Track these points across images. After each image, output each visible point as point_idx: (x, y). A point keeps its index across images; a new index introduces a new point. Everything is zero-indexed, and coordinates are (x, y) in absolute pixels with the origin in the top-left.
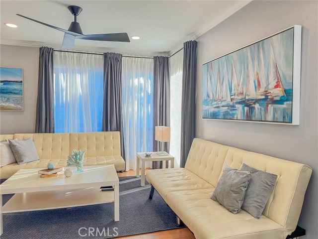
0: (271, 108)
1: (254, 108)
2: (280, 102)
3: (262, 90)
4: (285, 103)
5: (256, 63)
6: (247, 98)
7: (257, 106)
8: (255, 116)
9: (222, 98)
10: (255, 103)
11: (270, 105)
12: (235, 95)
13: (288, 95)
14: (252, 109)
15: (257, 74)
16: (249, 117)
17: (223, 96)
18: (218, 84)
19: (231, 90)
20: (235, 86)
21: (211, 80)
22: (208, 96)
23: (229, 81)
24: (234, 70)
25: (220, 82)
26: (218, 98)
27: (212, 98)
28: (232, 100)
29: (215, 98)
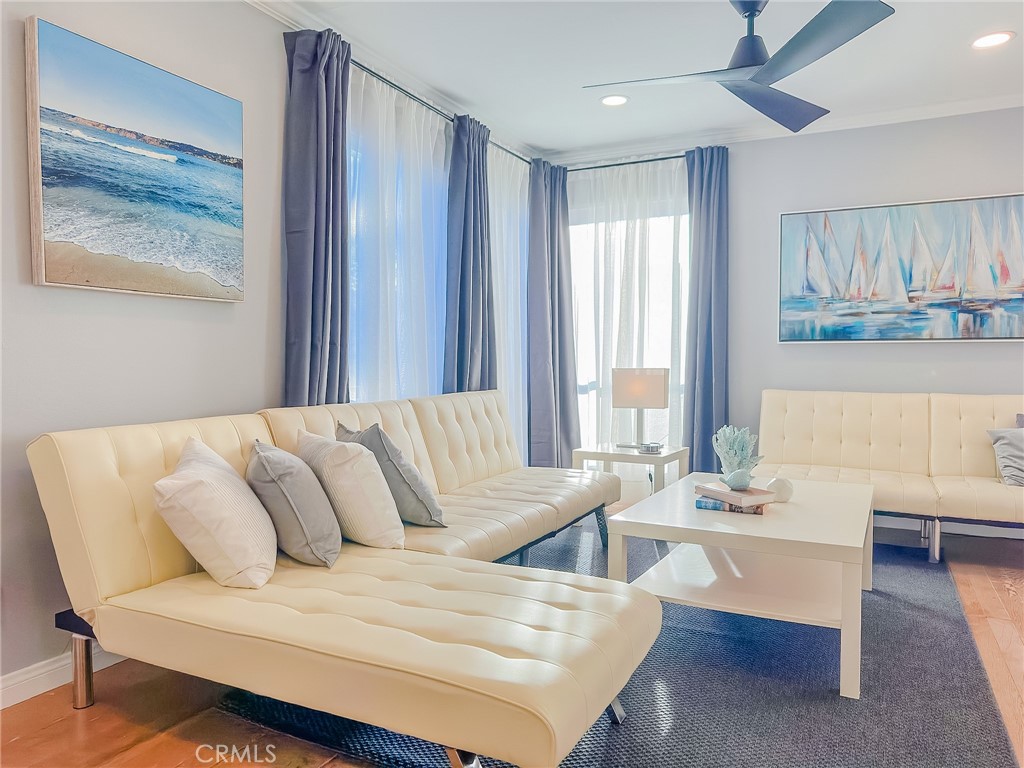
3: (1014, 283)
6: (966, 296)
9: (873, 294)
12: (924, 289)
15: (1001, 256)
17: (877, 291)
18: (858, 265)
19: (909, 279)
20: (925, 272)
21: (823, 253)
22: (811, 289)
23: (901, 260)
24: (921, 240)
25: (865, 261)
26: (856, 294)
27: (829, 295)
28: (911, 299)
29: (842, 295)
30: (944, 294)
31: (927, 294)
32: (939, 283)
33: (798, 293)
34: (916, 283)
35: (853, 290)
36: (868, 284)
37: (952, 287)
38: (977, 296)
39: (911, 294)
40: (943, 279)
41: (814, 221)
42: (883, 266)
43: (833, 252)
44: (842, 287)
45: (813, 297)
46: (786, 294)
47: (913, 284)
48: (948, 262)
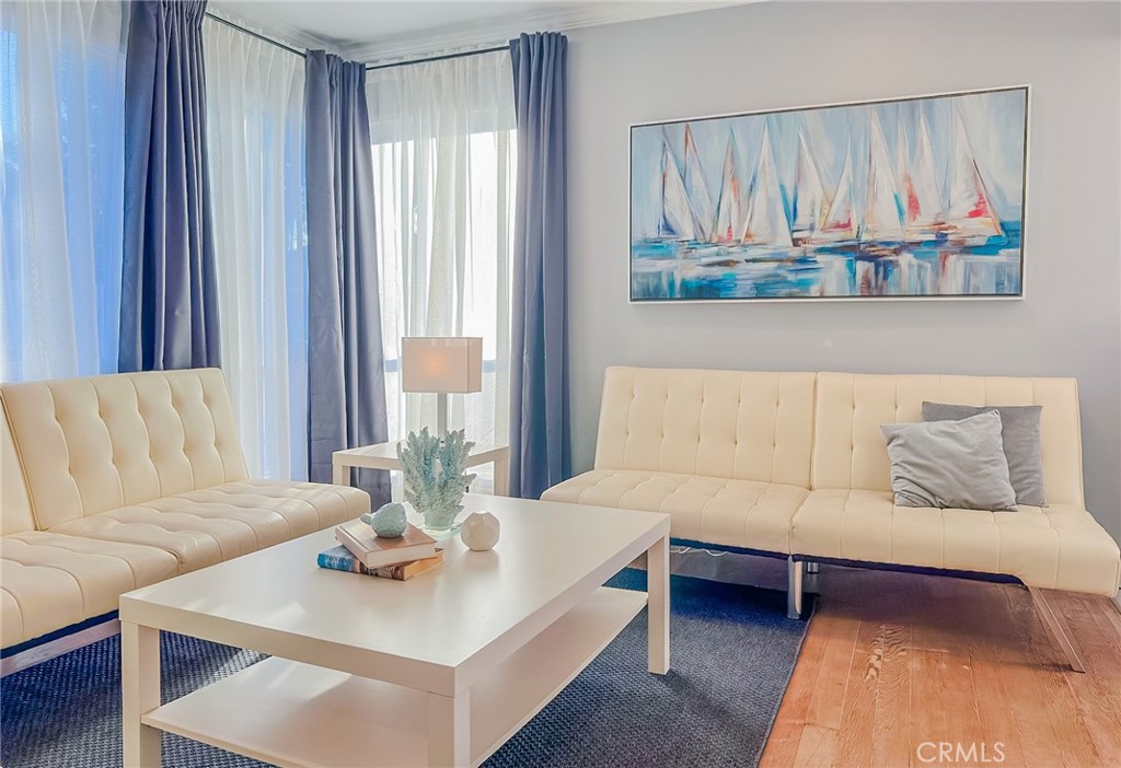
3: (926, 218)
5: (902, 150)
6: (865, 237)
9: (748, 236)
12: (812, 228)
15: (908, 179)
17: (752, 231)
18: (728, 195)
19: (792, 214)
20: (813, 203)
21: (683, 179)
22: (668, 228)
23: (782, 188)
24: (808, 159)
25: (736, 189)
26: (725, 235)
27: (691, 237)
28: (796, 242)
29: (707, 237)
30: (838, 235)
31: (816, 235)
32: (830, 220)
33: (653, 235)
34: (803, 220)
35: (722, 230)
36: (741, 220)
37: (847, 226)
38: (880, 237)
39: (796, 235)
40: (837, 214)
41: (673, 134)
42: (760, 196)
43: (696, 178)
44: (708, 227)
45: (670, 240)
46: (638, 236)
47: (799, 221)
48: (843, 190)
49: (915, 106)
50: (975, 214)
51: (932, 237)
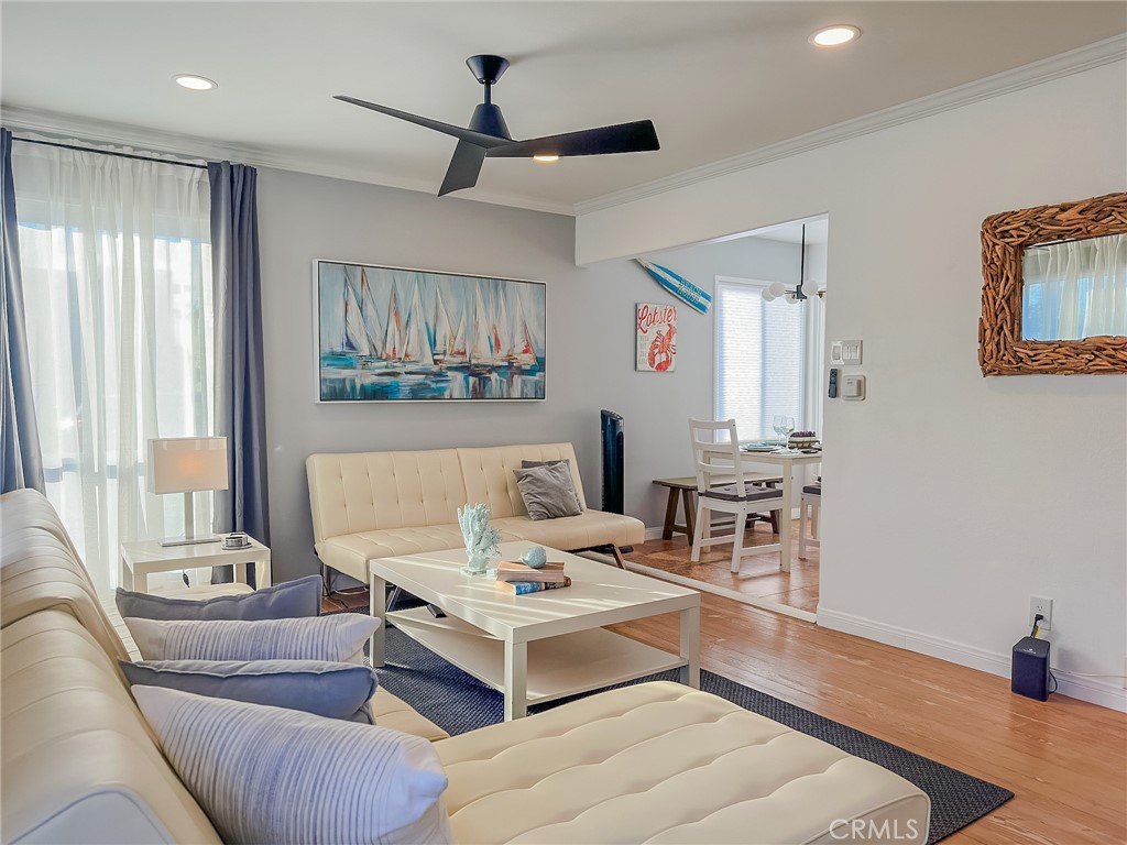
0: (517, 380)
1: (489, 379)
2: (531, 372)
3: (503, 353)
4: (538, 374)
5: (492, 310)
6: (474, 362)
7: (494, 376)
8: (490, 392)
9: (406, 355)
10: (490, 372)
11: (516, 376)
12: (445, 354)
13: (540, 365)
14: (483, 380)
15: (495, 328)
16: (478, 393)
17: (409, 352)
18: (393, 325)
19: (433, 344)
20: (445, 337)
21: (361, 309)
22: (350, 345)
23: (427, 324)
24: (441, 306)
25: (398, 321)
26: (391, 354)
27: (368, 354)
28: (435, 362)
29: (379, 354)
30: (458, 359)
31: (447, 358)
32: (455, 349)
33: (338, 349)
34: (439, 348)
35: (389, 350)
36: (401, 345)
37: (464, 353)
38: (481, 362)
39: (436, 357)
40: (458, 346)
41: (352, 273)
42: (413, 328)
43: (370, 309)
44: (379, 346)
45: (352, 355)
46: (326, 349)
47: (437, 348)
48: (461, 331)
49: (498, 283)
50: (525, 352)
51: (506, 364)
